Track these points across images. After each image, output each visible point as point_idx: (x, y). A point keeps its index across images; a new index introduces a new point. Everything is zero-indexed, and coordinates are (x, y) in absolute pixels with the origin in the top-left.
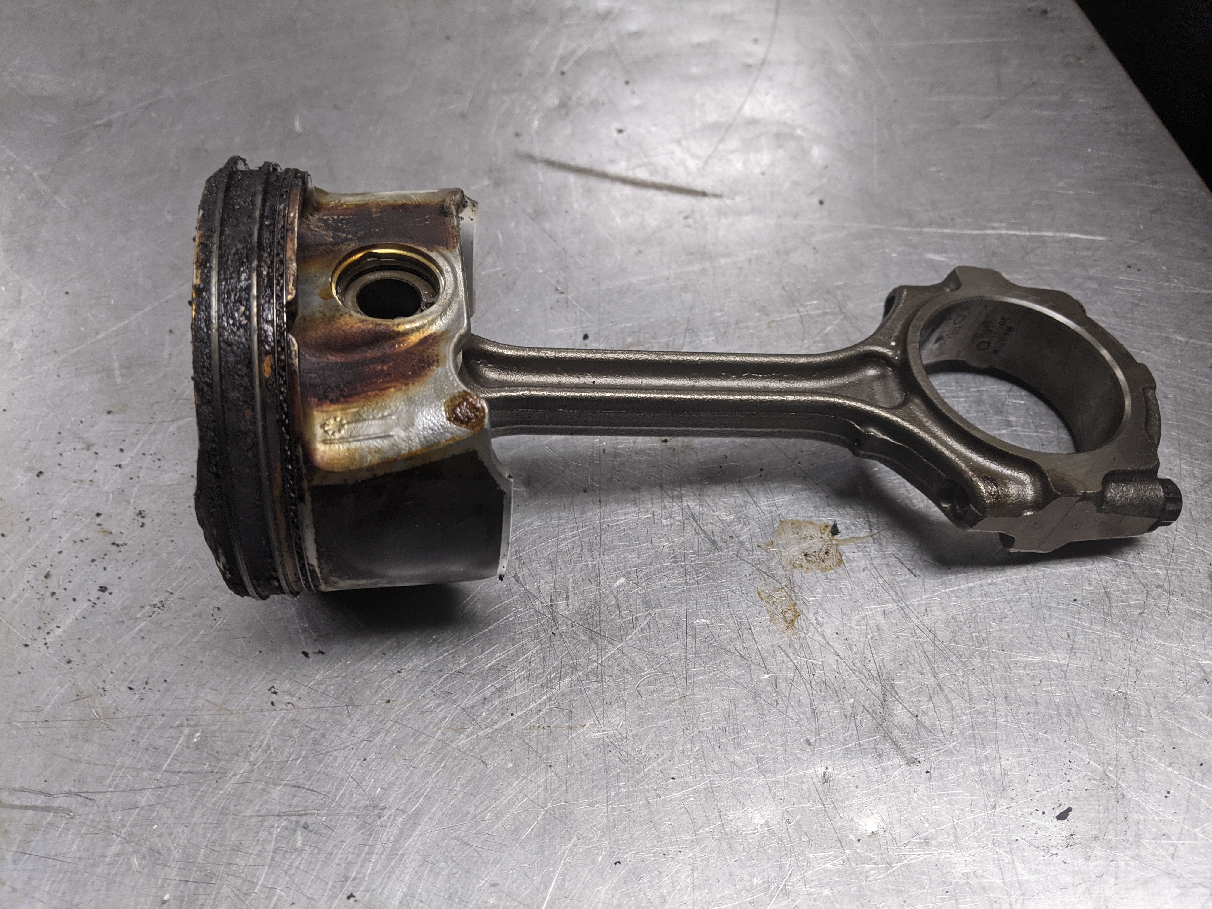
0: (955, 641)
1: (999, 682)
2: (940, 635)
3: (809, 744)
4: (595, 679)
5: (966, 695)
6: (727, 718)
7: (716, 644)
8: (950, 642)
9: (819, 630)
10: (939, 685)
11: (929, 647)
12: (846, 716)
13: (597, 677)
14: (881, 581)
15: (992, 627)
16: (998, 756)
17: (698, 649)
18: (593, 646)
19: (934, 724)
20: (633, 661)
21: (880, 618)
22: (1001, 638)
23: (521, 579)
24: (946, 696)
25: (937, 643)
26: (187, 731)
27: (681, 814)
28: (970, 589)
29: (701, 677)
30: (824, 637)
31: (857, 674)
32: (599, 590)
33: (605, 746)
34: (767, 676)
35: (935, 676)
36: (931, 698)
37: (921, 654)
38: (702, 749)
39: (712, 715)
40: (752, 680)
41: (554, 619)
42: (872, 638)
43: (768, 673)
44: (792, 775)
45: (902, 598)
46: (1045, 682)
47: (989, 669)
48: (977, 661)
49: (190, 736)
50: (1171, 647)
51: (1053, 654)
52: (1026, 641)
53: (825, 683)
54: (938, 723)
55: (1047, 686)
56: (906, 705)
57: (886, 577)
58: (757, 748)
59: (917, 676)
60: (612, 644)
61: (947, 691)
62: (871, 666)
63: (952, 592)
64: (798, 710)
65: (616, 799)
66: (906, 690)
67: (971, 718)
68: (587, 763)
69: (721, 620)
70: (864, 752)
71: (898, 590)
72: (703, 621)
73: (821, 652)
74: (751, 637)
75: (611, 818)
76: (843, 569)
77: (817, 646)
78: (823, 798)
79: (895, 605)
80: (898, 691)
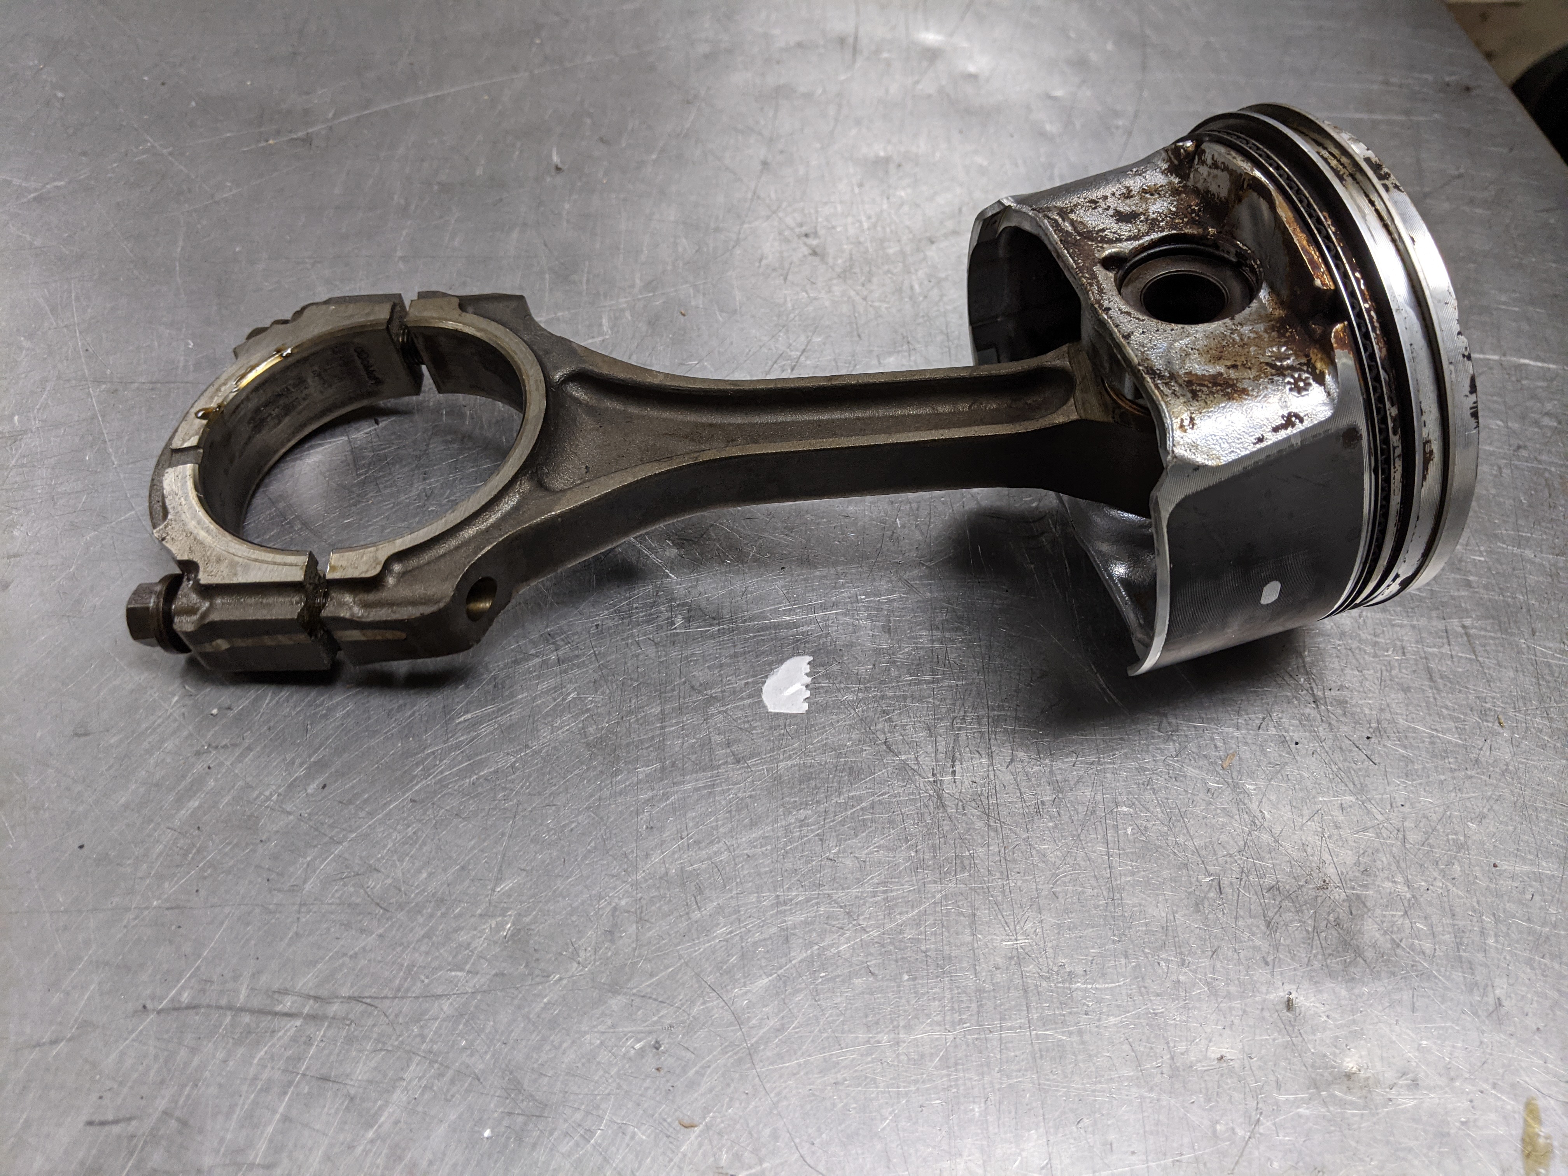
0: (1430, 845)
1: (1483, 895)
2: (1413, 837)
3: (1267, 964)
4: (998, 875)
5: (1447, 909)
6: (1165, 929)
7: (1143, 838)
8: (1423, 845)
9: (1266, 825)
10: (1414, 896)
12: (1307, 932)
13: (1002, 873)
14: (1335, 768)
15: (1470, 829)
16: (1490, 983)
17: (1122, 845)
18: (992, 834)
19: (1413, 944)
20: (1044, 856)
21: (1337, 813)
22: (1482, 843)
23: (893, 747)
24: (1423, 911)
25: (1408, 846)
26: (494, 922)
27: (1121, 1043)
28: (1441, 782)
29: (1129, 879)
30: (1272, 834)
32: (992, 765)
33: (1018, 958)
34: (1208, 879)
35: (1409, 885)
36: (1406, 912)
37: (1391, 859)
38: (1138, 965)
39: (1146, 925)
40: (1191, 883)
41: (940, 797)
42: (1329, 837)
43: (1210, 876)
45: (1361, 790)
46: (1537, 898)
47: (1471, 878)
49: (498, 928)
51: (1544, 864)
53: (1278, 889)
54: (1418, 942)
56: (1376, 919)
57: (1341, 765)
58: (1205, 968)
59: (1388, 885)
60: (1016, 833)
61: (1424, 904)
62: (1331, 871)
63: (1421, 784)
64: (1250, 921)
65: (1040, 1024)
67: (1456, 937)
68: (999, 977)
69: (1148, 810)
70: (1331, 974)
71: (1356, 779)
72: (1125, 809)
73: (1271, 852)
74: (1185, 831)
75: (1036, 1047)
76: (1288, 753)
78: (1290, 1028)
79: (1352, 799)
80: (1368, 904)
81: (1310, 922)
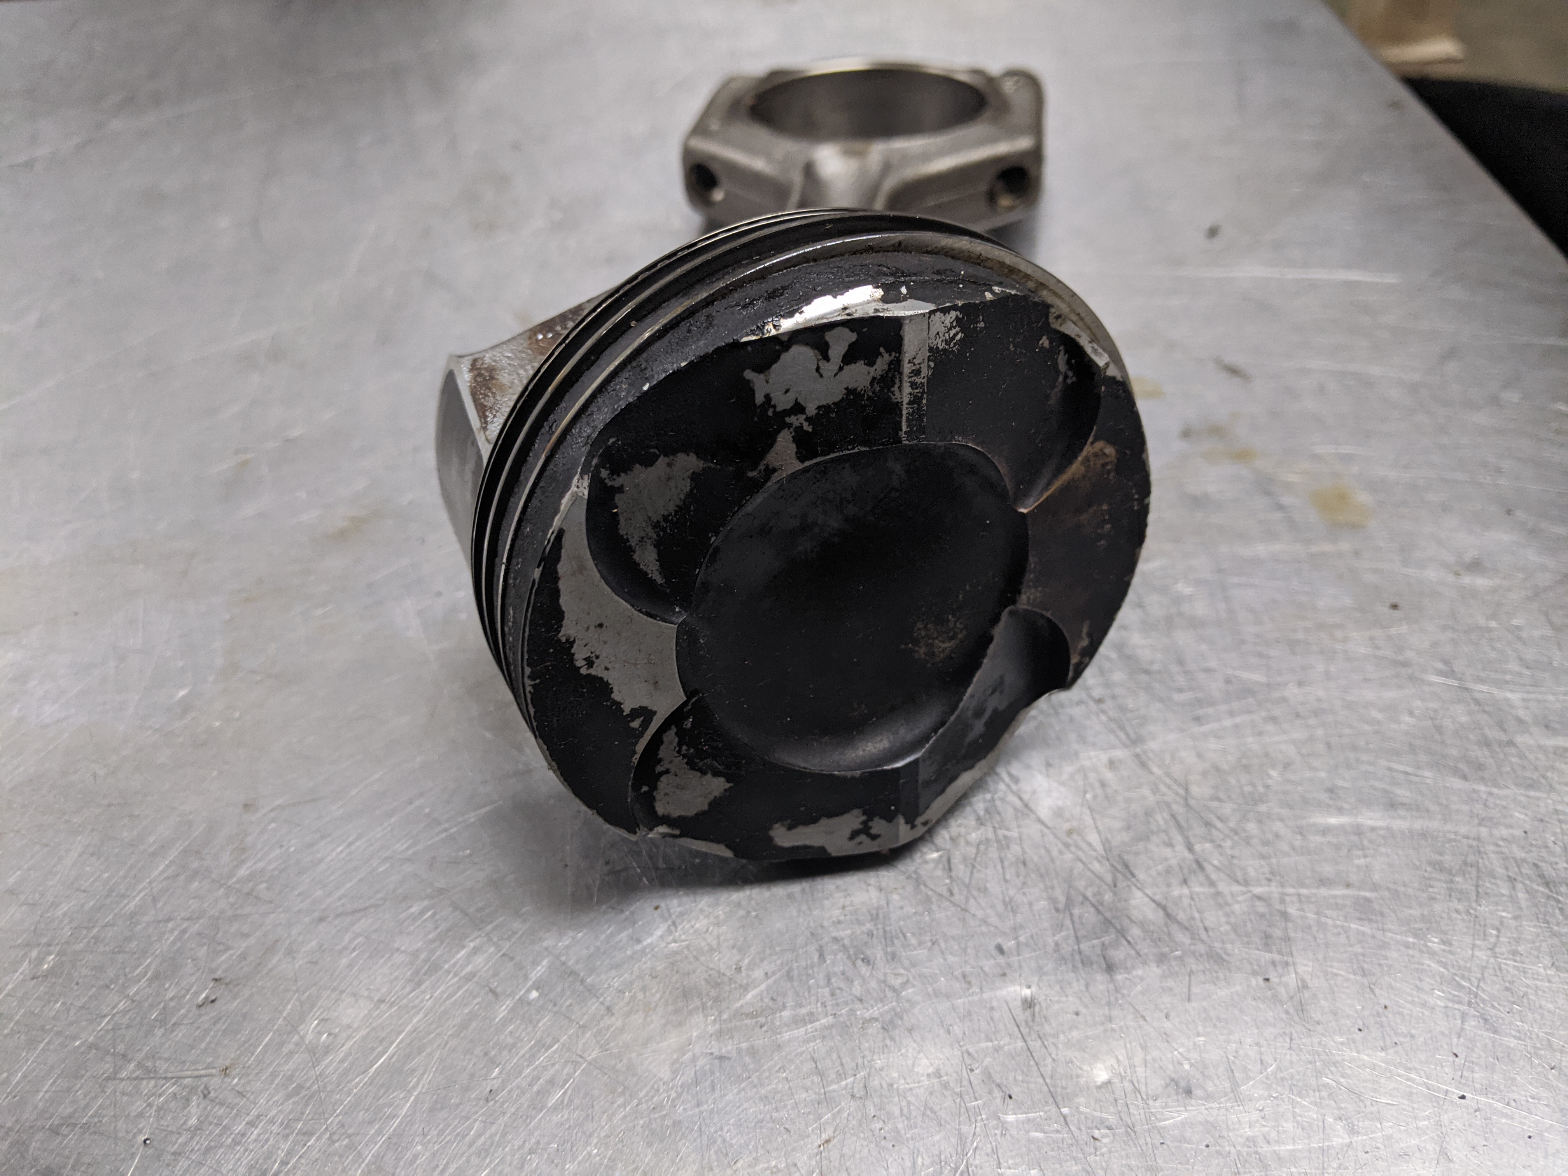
0: (1218, 799)
3: (1002, 952)
5: (1239, 875)
8: (1211, 801)
9: (1014, 787)
10: (1198, 862)
11: (1178, 809)
12: (1057, 910)
14: (1103, 718)
15: (1270, 777)
16: (1291, 960)
19: (1193, 918)
21: (1105, 769)
22: (1286, 792)
24: (1208, 878)
25: (1192, 802)
26: (34, 953)
27: (805, 1061)
28: (1237, 726)
30: (1020, 799)
31: (1073, 849)
34: (936, 856)
35: (1190, 848)
36: (1185, 881)
37: (1168, 819)
42: (1092, 797)
43: (937, 851)
44: (976, 998)
45: (1135, 741)
46: (1355, 853)
47: (1270, 836)
48: (1252, 827)
49: (40, 961)
50: (1538, 799)
51: (1365, 813)
52: (1324, 797)
53: (1024, 863)
54: (1197, 915)
55: (1359, 857)
56: (1147, 891)
57: (1109, 713)
59: (1163, 849)
61: (1209, 868)
62: (1093, 838)
63: (1209, 730)
64: (984, 902)
66: (1148, 868)
67: (1248, 906)
70: (1086, 962)
71: (1129, 730)
73: (1017, 818)
77: (1010, 812)
78: (1025, 1030)
79: (1125, 752)
80: (1136, 872)
81: (1062, 899)
